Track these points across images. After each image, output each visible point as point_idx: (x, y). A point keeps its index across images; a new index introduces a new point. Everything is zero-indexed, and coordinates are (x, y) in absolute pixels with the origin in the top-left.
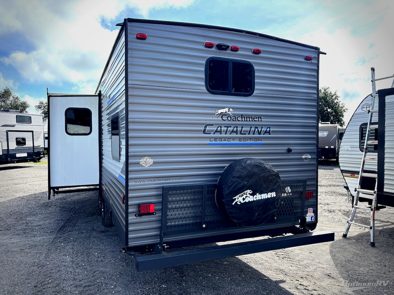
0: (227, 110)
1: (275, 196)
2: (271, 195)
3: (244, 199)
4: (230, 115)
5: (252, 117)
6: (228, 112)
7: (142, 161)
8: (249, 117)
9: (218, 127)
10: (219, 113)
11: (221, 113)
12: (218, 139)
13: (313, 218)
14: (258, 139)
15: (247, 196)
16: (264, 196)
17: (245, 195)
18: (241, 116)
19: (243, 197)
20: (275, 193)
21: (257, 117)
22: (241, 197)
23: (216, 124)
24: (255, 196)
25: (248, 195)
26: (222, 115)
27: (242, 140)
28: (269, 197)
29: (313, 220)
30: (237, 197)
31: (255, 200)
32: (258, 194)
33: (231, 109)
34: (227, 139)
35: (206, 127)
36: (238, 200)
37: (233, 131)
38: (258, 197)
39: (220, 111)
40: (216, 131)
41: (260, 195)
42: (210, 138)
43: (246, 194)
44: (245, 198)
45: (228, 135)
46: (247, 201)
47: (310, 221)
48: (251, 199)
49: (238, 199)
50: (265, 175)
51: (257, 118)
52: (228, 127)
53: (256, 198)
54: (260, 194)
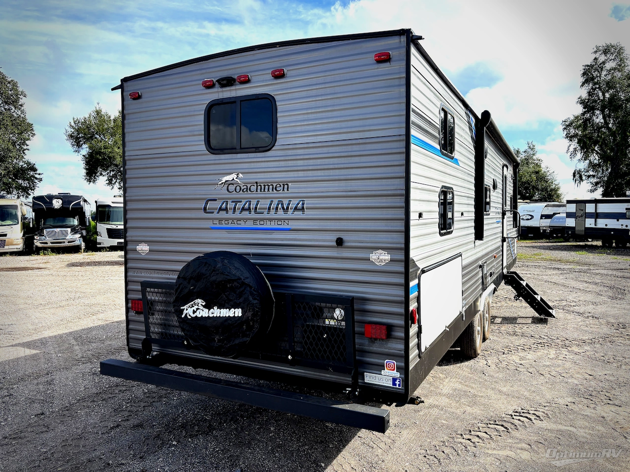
0: (234, 176)
1: (240, 315)
2: (234, 313)
3: (194, 312)
4: (239, 184)
5: (272, 185)
6: (236, 180)
7: (139, 248)
8: (268, 185)
9: (223, 204)
10: (224, 181)
11: (226, 181)
12: (224, 221)
13: (397, 383)
14: (283, 221)
15: (198, 307)
16: (225, 313)
17: (196, 307)
18: (255, 185)
19: (193, 308)
20: (240, 310)
21: (281, 184)
22: (191, 308)
23: (220, 199)
24: (212, 310)
25: (201, 308)
26: (228, 183)
27: (258, 223)
28: (232, 315)
29: (397, 387)
30: (185, 307)
31: (211, 315)
32: (215, 308)
33: (240, 174)
34: (235, 221)
35: (207, 203)
36: (187, 312)
37: (243, 209)
38: (216, 312)
39: (224, 179)
40: (221, 209)
41: (219, 309)
42: (213, 219)
43: (198, 305)
44: (195, 310)
45: (237, 215)
46: (199, 316)
47: (391, 386)
48: (204, 313)
49: (187, 310)
50: (217, 280)
51: (282, 186)
52: (236, 202)
53: (212, 313)
54: (220, 307)
